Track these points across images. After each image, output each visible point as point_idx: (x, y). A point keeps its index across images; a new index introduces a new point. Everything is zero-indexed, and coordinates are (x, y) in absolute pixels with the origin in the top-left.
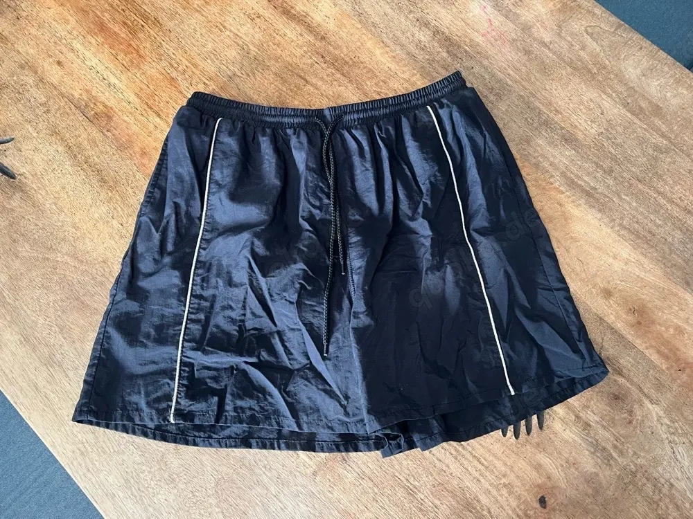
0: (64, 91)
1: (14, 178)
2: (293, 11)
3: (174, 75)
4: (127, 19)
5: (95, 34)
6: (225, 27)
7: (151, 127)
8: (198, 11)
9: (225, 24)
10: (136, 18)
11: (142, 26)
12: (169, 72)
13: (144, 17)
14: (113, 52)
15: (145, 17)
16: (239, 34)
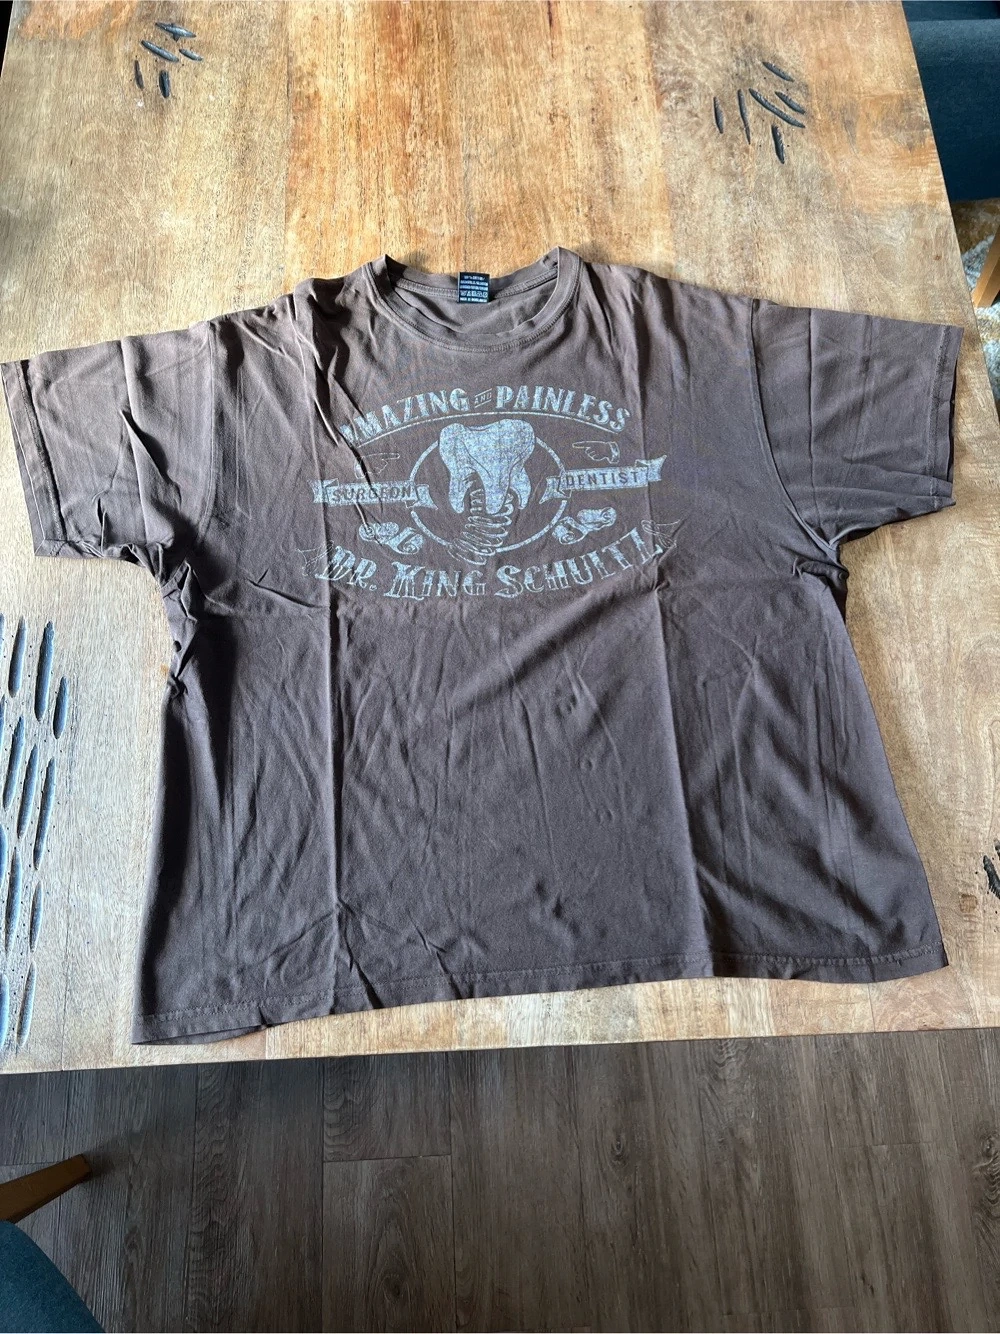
0: (293, 49)
1: (165, 96)
2: (608, 138)
3: (415, 112)
4: (425, 22)
5: (378, 15)
6: (517, 102)
7: (340, 145)
8: (506, 66)
9: (521, 99)
10: (435, 28)
11: (433, 41)
12: (413, 104)
13: (443, 33)
14: (377, 45)
15: (445, 34)
16: (525, 120)
